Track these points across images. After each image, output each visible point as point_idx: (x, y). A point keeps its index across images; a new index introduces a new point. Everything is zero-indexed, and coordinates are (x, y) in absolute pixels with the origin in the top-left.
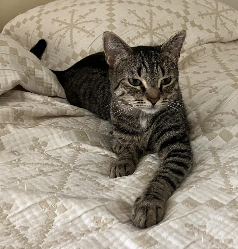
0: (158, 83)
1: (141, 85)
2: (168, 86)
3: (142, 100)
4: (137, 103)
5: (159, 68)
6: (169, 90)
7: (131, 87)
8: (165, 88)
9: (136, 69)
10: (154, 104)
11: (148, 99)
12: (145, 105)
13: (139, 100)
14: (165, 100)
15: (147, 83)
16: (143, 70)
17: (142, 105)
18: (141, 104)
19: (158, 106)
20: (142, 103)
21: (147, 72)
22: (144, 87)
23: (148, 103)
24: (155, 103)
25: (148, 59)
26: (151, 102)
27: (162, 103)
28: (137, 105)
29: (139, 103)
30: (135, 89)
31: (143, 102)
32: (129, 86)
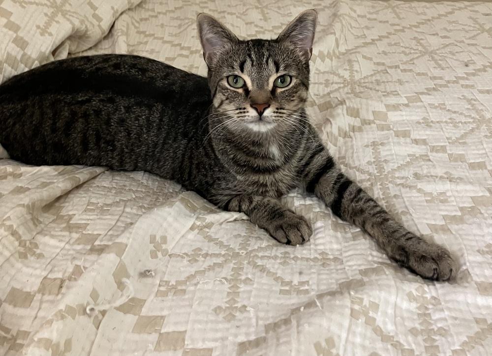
0: (268, 84)
1: (244, 88)
2: (287, 90)
3: (244, 109)
4: (238, 113)
5: (270, 61)
6: (287, 96)
7: (230, 90)
8: (281, 92)
9: (239, 61)
10: (261, 114)
11: (251, 106)
12: (249, 116)
13: (240, 109)
14: (280, 111)
15: (253, 81)
16: (248, 64)
17: (245, 116)
18: (243, 115)
19: (268, 117)
20: (244, 112)
21: (252, 65)
22: (248, 89)
23: (252, 113)
24: (263, 112)
25: (256, 50)
26: (256, 109)
27: (276, 114)
28: (239, 117)
29: (241, 113)
30: (235, 92)
31: (245, 110)
32: (227, 89)
